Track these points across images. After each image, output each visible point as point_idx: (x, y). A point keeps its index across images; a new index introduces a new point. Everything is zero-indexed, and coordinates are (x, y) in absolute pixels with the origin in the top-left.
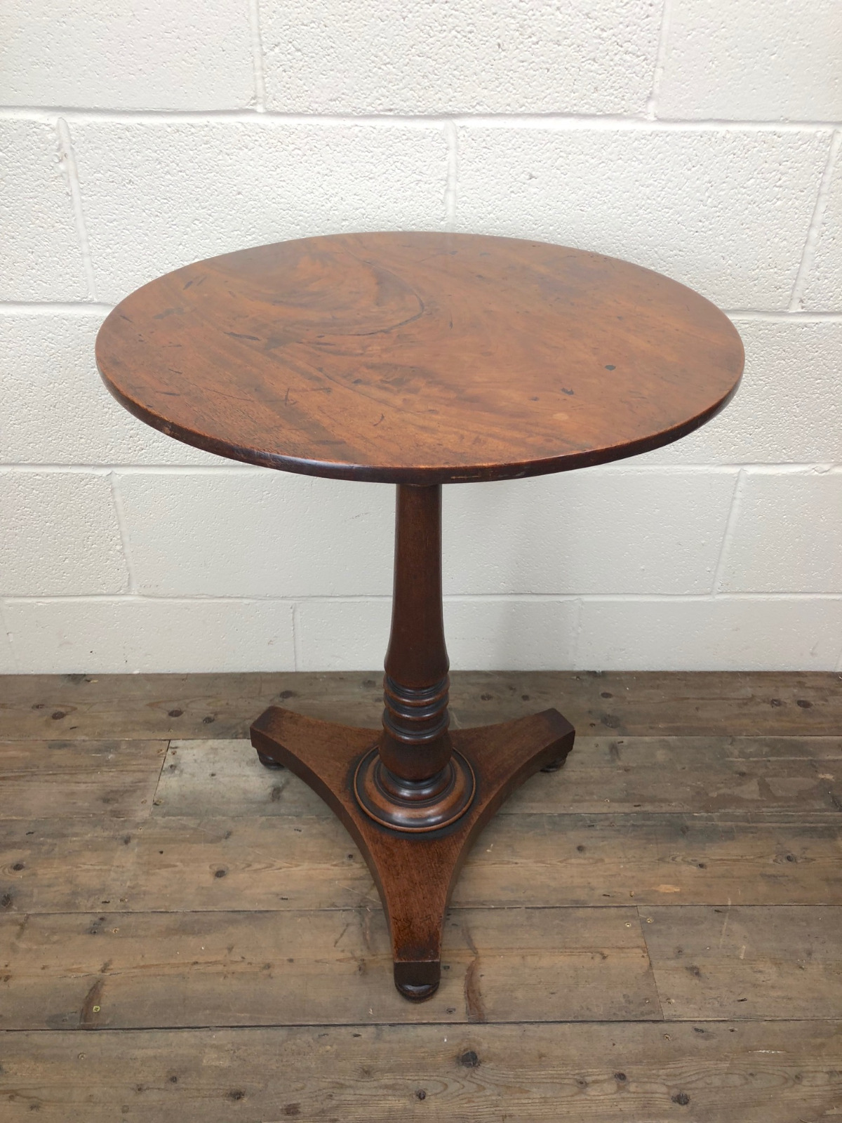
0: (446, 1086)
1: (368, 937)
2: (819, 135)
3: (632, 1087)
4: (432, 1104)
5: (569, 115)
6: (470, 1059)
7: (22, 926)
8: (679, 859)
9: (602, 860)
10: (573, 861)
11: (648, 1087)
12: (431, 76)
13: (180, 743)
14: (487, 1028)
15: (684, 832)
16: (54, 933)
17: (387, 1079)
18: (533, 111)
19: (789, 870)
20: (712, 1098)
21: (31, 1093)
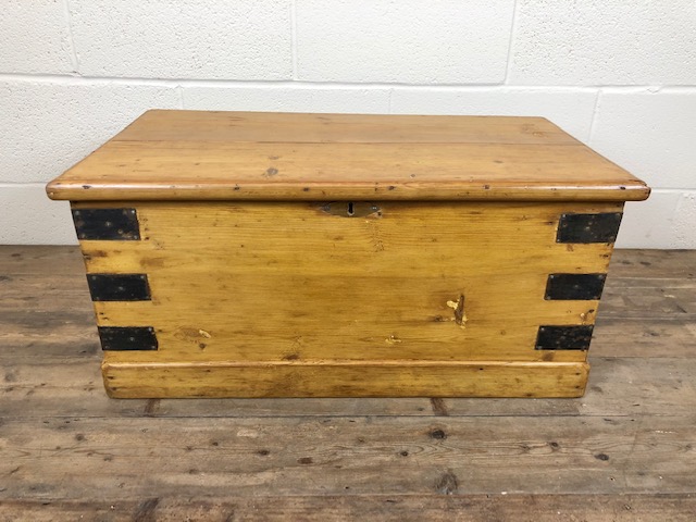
0: (423, 449)
3: (564, 450)
4: (413, 459)
6: (439, 434)
11: (575, 450)
14: (450, 419)
17: (377, 445)
19: (655, 340)
20: (626, 457)
21: (106, 452)
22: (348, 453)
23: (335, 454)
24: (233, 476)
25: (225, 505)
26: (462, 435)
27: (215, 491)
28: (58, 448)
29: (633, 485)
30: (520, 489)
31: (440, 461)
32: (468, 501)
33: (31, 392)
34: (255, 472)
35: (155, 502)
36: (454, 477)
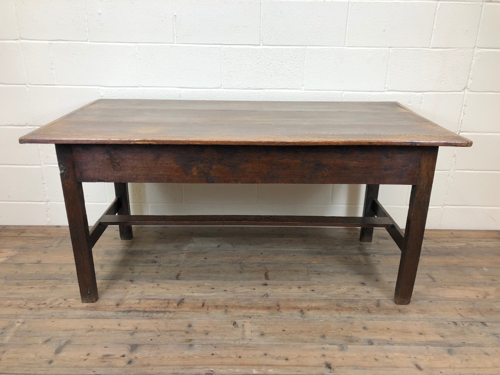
0: (260, 288)
1: (242, 268)
2: (339, 93)
3: (302, 289)
4: (256, 290)
5: (286, 89)
6: (266, 285)
7: (160, 266)
8: (318, 258)
9: (299, 257)
10: (292, 257)
11: (305, 289)
12: (257, 81)
13: (192, 238)
14: (270, 281)
15: (320, 254)
16: (167, 267)
17: (247, 287)
18: (279, 88)
20: (320, 290)
21: (167, 288)
22: (237, 289)
24: (204, 294)
25: (203, 300)
26: (273, 285)
27: (200, 297)
28: (153, 287)
29: (319, 297)
30: (286, 297)
31: (265, 291)
32: (270, 299)
34: (210, 293)
35: (183, 299)
36: (268, 294)
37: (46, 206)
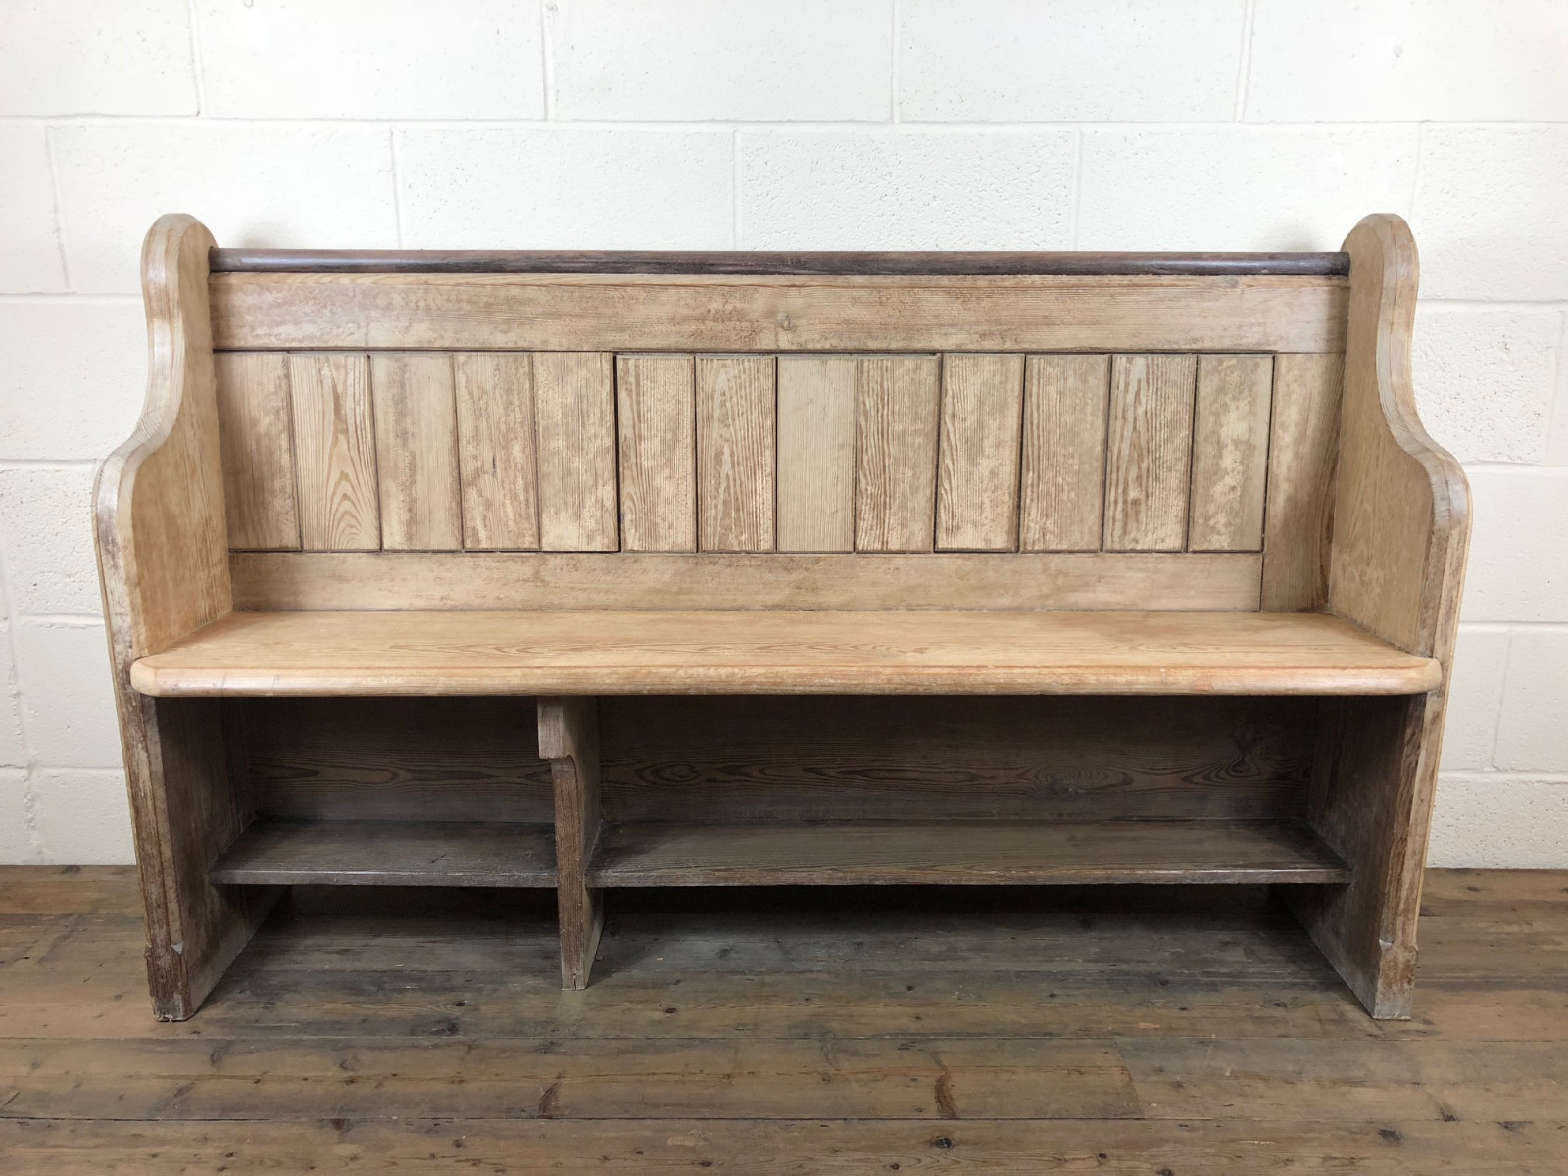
0: (920, 1161)
1: (830, 1058)
3: (1114, 1163)
4: (907, 1173)
6: (945, 1142)
7: (470, 1047)
8: (1157, 1004)
9: (1076, 1005)
10: (1044, 1005)
11: (1130, 1163)
14: (960, 1123)
15: (1163, 984)
16: (504, 1052)
17: (859, 1155)
19: (1279, 1013)
21: (496, 1162)
23: (800, 1166)
26: (976, 1143)
28: (433, 1157)
33: (380, 1085)
37: (26, 784)
